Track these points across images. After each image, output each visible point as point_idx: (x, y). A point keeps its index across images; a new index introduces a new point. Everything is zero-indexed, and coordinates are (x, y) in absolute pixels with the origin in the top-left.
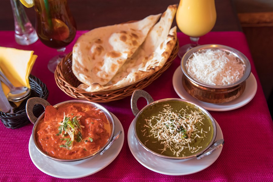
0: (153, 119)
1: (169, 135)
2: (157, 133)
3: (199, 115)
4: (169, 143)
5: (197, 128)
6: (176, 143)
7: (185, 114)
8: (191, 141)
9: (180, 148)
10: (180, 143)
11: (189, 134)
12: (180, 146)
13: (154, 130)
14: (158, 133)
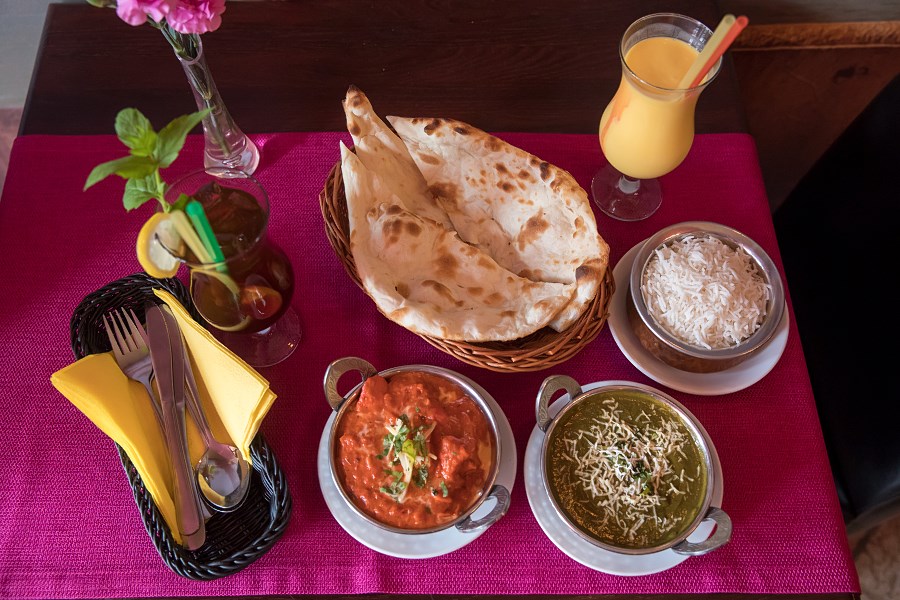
0: (580, 438)
1: (614, 484)
2: (589, 478)
3: (678, 433)
4: (615, 505)
5: (673, 468)
6: (628, 506)
7: (648, 428)
8: (660, 502)
9: (637, 519)
10: (636, 506)
11: (655, 481)
12: (637, 514)
13: (584, 470)
14: (593, 478)
